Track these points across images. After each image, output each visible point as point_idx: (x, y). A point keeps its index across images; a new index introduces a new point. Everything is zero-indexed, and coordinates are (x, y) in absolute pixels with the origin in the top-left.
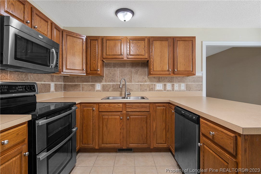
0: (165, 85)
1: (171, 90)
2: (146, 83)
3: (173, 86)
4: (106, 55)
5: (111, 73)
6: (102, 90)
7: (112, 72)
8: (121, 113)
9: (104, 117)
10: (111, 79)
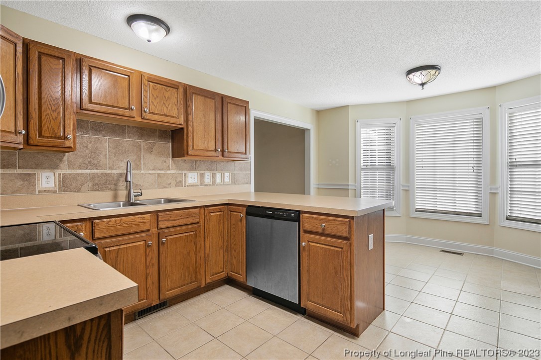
0: (202, 175)
1: (211, 183)
2: (169, 172)
3: (213, 176)
4: (91, 101)
6: (60, 188)
7: (91, 143)
9: (107, 249)
10: (87, 162)
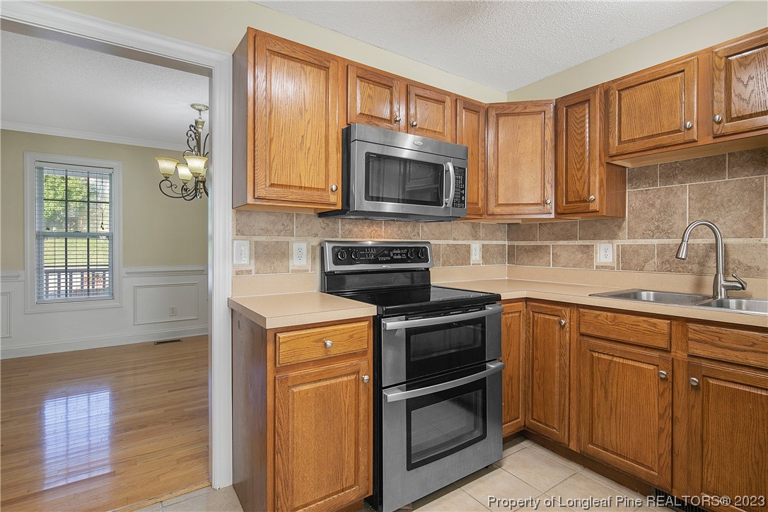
4: (620, 142)
5: (653, 205)
6: (618, 264)
7: (659, 198)
8: (664, 355)
9: (596, 355)
10: (652, 227)
